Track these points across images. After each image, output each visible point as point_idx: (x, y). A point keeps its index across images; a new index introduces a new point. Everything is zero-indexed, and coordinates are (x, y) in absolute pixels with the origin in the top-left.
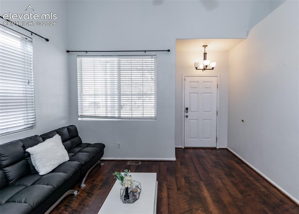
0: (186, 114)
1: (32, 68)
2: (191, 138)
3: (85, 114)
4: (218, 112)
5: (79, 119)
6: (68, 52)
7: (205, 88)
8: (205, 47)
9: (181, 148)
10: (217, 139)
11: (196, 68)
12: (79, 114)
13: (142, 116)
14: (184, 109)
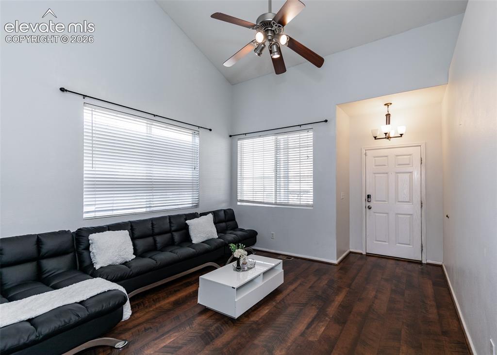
0: (368, 204)
1: (198, 156)
2: (376, 241)
3: (245, 198)
4: (423, 202)
5: (239, 203)
6: (230, 136)
7: (399, 165)
8: (388, 106)
9: (361, 254)
10: (422, 247)
11: (375, 137)
12: (239, 198)
13: (299, 202)
14: (364, 197)
